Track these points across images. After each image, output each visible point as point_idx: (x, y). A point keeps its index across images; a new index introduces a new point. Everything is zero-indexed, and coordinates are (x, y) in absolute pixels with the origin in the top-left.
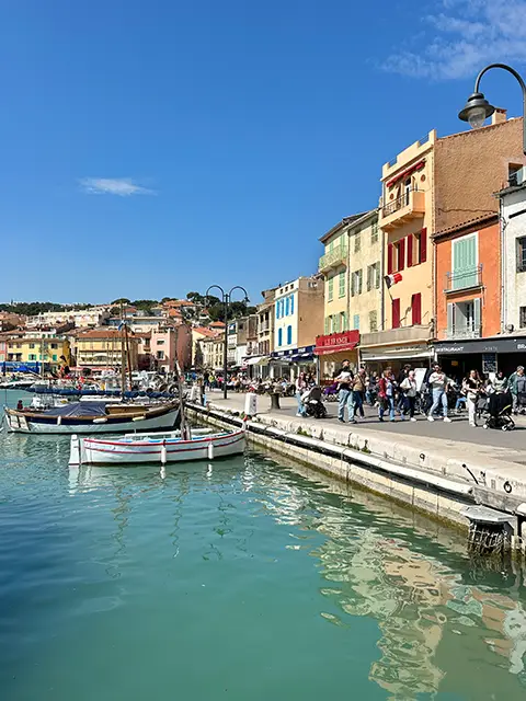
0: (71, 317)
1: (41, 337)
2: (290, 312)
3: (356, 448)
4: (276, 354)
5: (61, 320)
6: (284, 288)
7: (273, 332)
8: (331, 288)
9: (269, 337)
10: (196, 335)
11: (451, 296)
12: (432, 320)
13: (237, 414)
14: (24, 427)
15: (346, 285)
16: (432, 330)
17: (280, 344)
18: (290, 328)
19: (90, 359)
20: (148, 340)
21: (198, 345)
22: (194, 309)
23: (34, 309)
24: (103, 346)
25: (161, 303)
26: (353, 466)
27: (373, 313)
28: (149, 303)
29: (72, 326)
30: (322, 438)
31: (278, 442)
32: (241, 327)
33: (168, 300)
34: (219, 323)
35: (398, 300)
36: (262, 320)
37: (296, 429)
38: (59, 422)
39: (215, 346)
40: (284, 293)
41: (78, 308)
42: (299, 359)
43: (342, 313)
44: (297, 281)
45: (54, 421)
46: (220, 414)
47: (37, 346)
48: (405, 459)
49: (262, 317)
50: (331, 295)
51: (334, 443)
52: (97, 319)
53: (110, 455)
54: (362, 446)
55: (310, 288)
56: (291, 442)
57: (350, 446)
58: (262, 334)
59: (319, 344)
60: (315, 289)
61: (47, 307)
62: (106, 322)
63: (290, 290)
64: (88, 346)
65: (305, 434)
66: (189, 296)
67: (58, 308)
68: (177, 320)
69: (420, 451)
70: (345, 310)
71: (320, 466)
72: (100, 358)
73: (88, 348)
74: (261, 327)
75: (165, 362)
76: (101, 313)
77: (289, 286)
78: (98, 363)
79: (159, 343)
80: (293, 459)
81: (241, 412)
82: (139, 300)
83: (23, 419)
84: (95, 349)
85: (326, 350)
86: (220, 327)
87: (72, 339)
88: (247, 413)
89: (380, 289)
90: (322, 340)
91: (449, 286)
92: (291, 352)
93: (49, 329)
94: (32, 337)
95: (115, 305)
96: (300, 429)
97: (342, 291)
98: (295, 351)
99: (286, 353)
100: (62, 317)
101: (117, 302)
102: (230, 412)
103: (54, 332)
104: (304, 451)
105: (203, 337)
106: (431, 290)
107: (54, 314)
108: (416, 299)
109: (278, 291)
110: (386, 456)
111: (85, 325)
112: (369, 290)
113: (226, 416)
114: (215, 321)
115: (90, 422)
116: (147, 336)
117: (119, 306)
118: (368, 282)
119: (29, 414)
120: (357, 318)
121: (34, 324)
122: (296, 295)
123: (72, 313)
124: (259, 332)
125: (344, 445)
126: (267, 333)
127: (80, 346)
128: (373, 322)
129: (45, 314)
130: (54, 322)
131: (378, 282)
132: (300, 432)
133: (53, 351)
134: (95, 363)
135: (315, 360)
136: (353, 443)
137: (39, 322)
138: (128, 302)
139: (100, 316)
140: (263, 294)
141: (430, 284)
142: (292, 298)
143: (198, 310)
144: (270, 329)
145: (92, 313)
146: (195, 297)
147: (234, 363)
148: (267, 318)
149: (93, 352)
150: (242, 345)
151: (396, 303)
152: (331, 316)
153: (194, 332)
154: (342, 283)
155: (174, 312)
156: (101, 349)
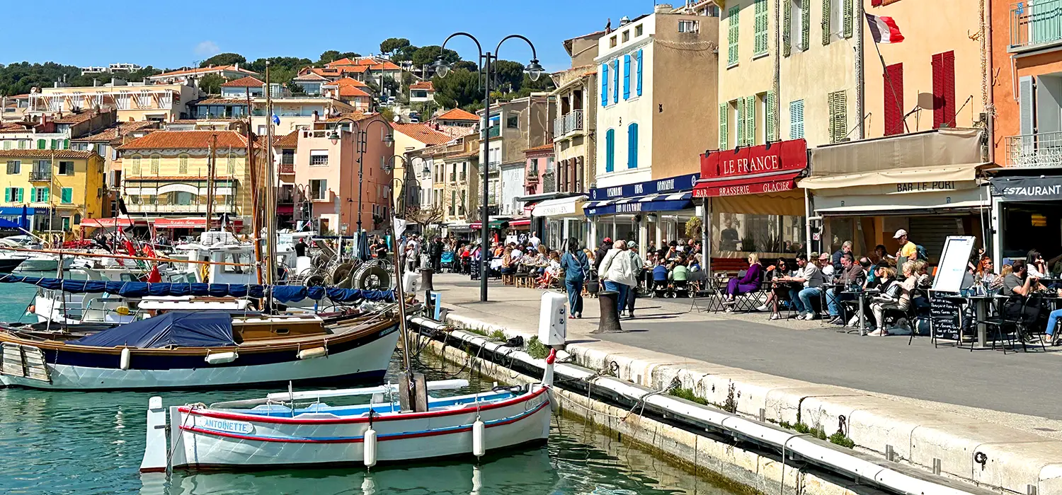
0: (107, 100)
1: (35, 146)
2: (634, 93)
3: (816, 434)
4: (602, 193)
5: (83, 105)
6: (619, 33)
7: (592, 135)
8: (734, 36)
9: (581, 150)
10: (403, 142)
11: (1026, 59)
12: (983, 117)
13: (517, 342)
14: (38, 375)
15: (771, 32)
16: (984, 141)
17: (610, 167)
18: (633, 130)
19: (152, 200)
20: (289, 152)
21: (408, 167)
22: (398, 77)
23: (17, 78)
24: (183, 169)
25: (320, 65)
26: (809, 477)
27: (837, 99)
28: (291, 65)
29: (107, 120)
30: (730, 407)
31: (622, 412)
32: (512, 123)
33: (336, 56)
34: (458, 113)
35: (899, 67)
36: (565, 110)
37: (667, 383)
38: (124, 362)
39: (450, 168)
40: (620, 45)
41: (123, 76)
42: (661, 205)
43: (762, 96)
44: (652, 18)
45: (111, 361)
46: (478, 341)
47: (26, 168)
48: (937, 465)
49: (565, 101)
50: (734, 53)
51: (762, 419)
52: (167, 104)
53: (241, 447)
54: (831, 429)
55: (683, 36)
56: (655, 413)
57: (802, 430)
58: (565, 143)
59: (706, 172)
60: (694, 36)
61: (49, 75)
62: (189, 109)
63: (633, 39)
64: (146, 167)
65: (689, 397)
66: (386, 47)
67: (74, 77)
68: (358, 105)
69: (973, 446)
70: (769, 88)
71: (728, 474)
72: (174, 197)
73: (147, 174)
74: (563, 126)
75: (329, 207)
76: (177, 88)
77: (632, 27)
78: (169, 208)
79: (316, 160)
80: (661, 456)
81: (527, 337)
82: (266, 56)
83: (35, 357)
84: (162, 174)
85: (728, 185)
86: (461, 123)
87: (109, 152)
88: (544, 339)
89: (855, 41)
90: (715, 161)
91: (1021, 35)
92: (639, 189)
93: (53, 127)
94: (15, 145)
95: (209, 70)
96: (676, 382)
97: (761, 43)
98: (650, 187)
99: (628, 190)
100: (86, 98)
101: (215, 61)
102: (499, 337)
103: (66, 134)
104: (687, 437)
105: (420, 145)
106: (978, 44)
107: (68, 92)
108: (943, 66)
109: (604, 42)
110: (891, 454)
111: (140, 117)
112: (826, 43)
113: (491, 346)
114: (449, 106)
115: (197, 362)
116: (288, 145)
117: (218, 70)
118: (826, 24)
119: (50, 343)
120: (798, 109)
121: (20, 114)
122: (648, 52)
123: (110, 89)
124: (558, 137)
125: (787, 425)
126: (578, 139)
127: (128, 167)
128: (838, 121)
129: (46, 92)
130: (65, 108)
131: (848, 23)
132: (676, 390)
133: (63, 180)
134: (161, 209)
135: (699, 211)
136: (808, 420)
137: (30, 111)
138: (239, 60)
139: (176, 97)
140: (568, 45)
141: (975, 28)
142: (640, 57)
143: (408, 80)
144: (585, 132)
145: (156, 90)
146: (399, 48)
147: (495, 210)
148: (578, 105)
149: (158, 181)
150: (514, 166)
151: (894, 75)
152: (734, 103)
153: (397, 135)
154: (761, 25)
155: (351, 85)
156: (176, 174)
